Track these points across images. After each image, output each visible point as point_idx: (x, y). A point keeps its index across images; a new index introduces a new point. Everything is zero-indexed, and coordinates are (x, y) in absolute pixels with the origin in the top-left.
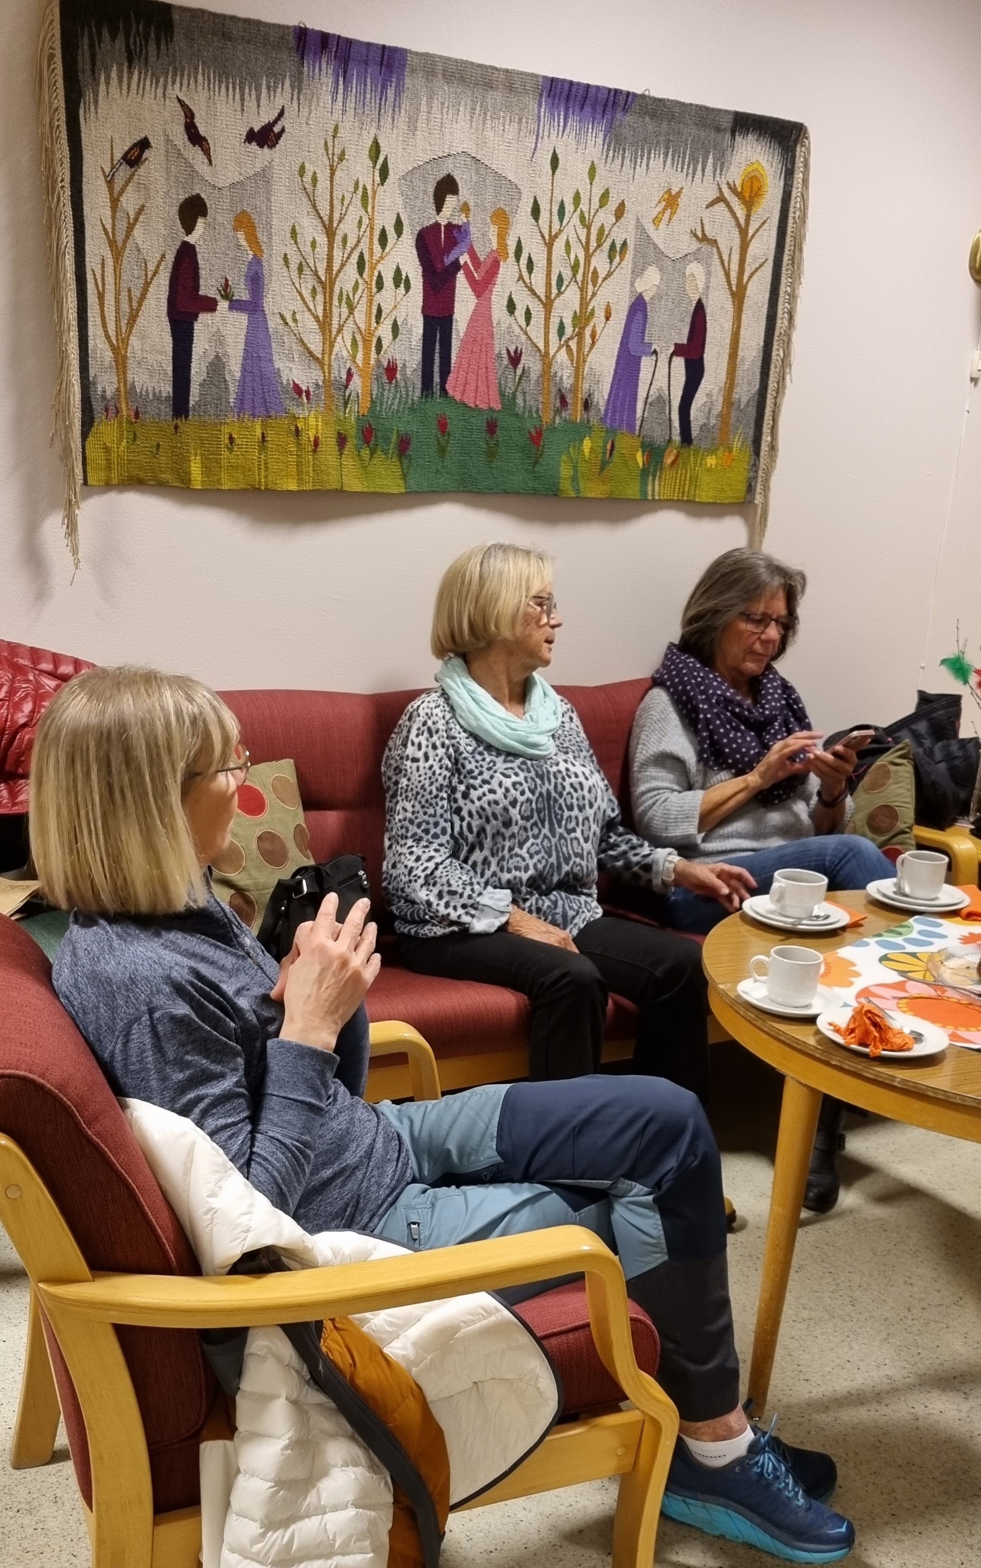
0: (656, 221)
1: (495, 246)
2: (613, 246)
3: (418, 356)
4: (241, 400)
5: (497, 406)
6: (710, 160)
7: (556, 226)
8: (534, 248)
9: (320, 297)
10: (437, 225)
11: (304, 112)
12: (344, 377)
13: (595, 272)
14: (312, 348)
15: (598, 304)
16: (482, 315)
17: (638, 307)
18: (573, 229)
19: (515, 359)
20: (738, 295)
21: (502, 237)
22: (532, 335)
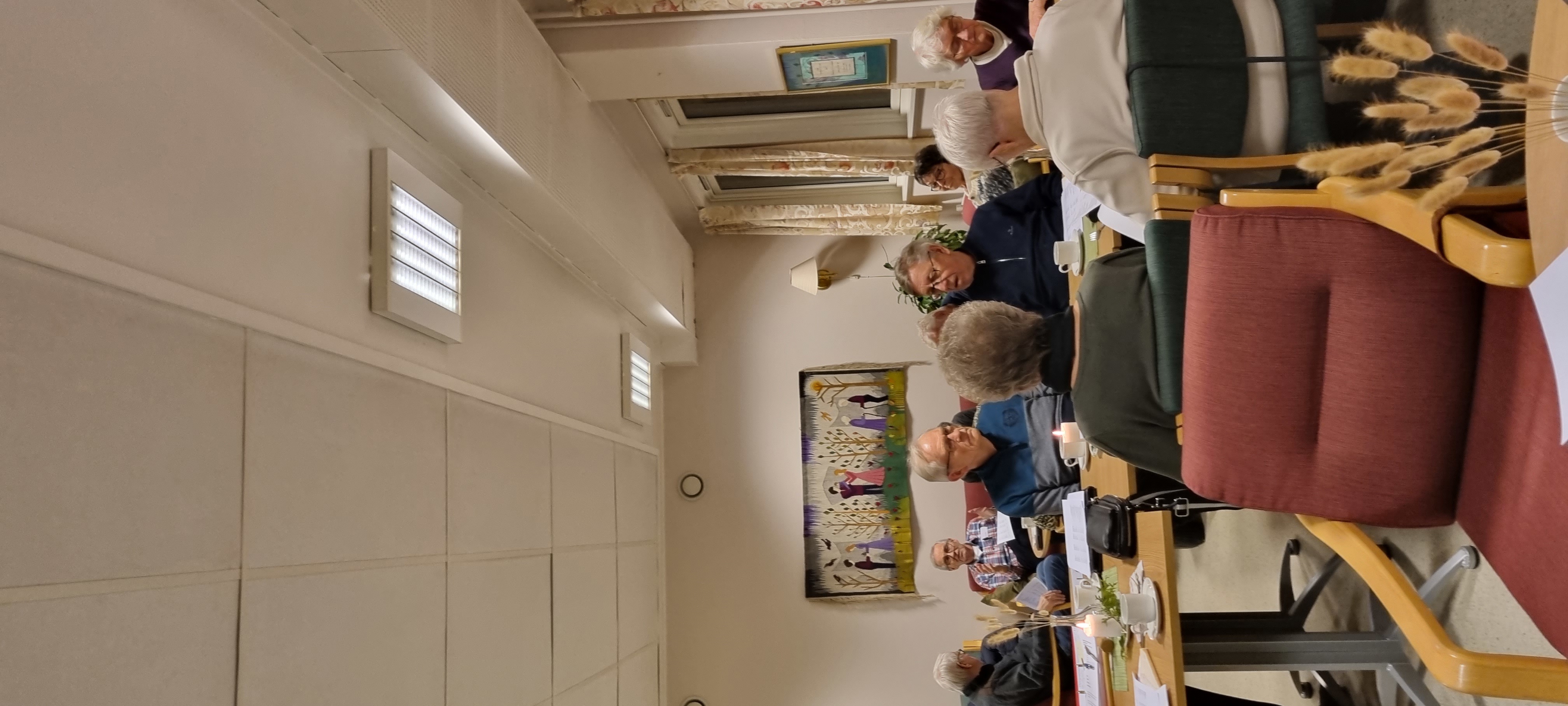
0: (830, 420)
1: (843, 473)
2: (838, 434)
3: (873, 496)
4: (890, 549)
5: (883, 468)
6: (812, 403)
7: (836, 454)
8: (842, 461)
9: (862, 527)
10: (841, 493)
11: (821, 534)
12: (881, 519)
13: (845, 439)
14: (875, 529)
15: (853, 437)
16: (861, 476)
17: (853, 423)
18: (835, 448)
19: (871, 464)
20: (845, 386)
21: (841, 471)
22: (864, 458)
